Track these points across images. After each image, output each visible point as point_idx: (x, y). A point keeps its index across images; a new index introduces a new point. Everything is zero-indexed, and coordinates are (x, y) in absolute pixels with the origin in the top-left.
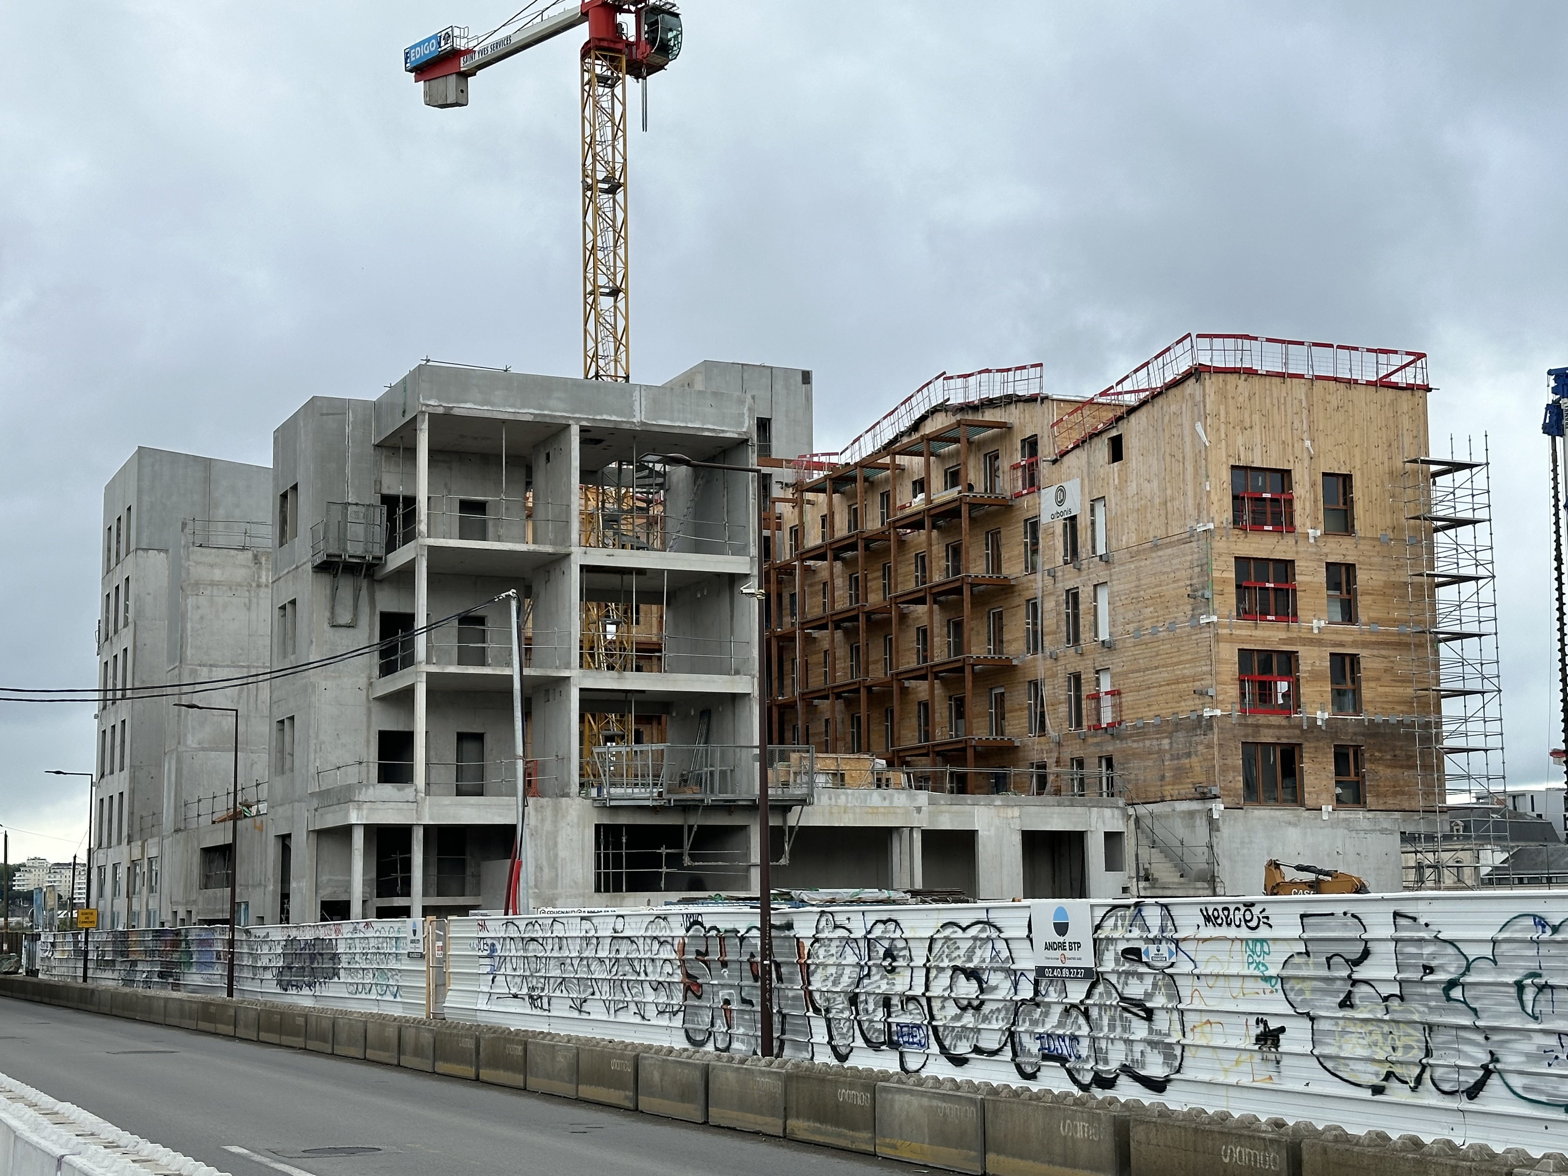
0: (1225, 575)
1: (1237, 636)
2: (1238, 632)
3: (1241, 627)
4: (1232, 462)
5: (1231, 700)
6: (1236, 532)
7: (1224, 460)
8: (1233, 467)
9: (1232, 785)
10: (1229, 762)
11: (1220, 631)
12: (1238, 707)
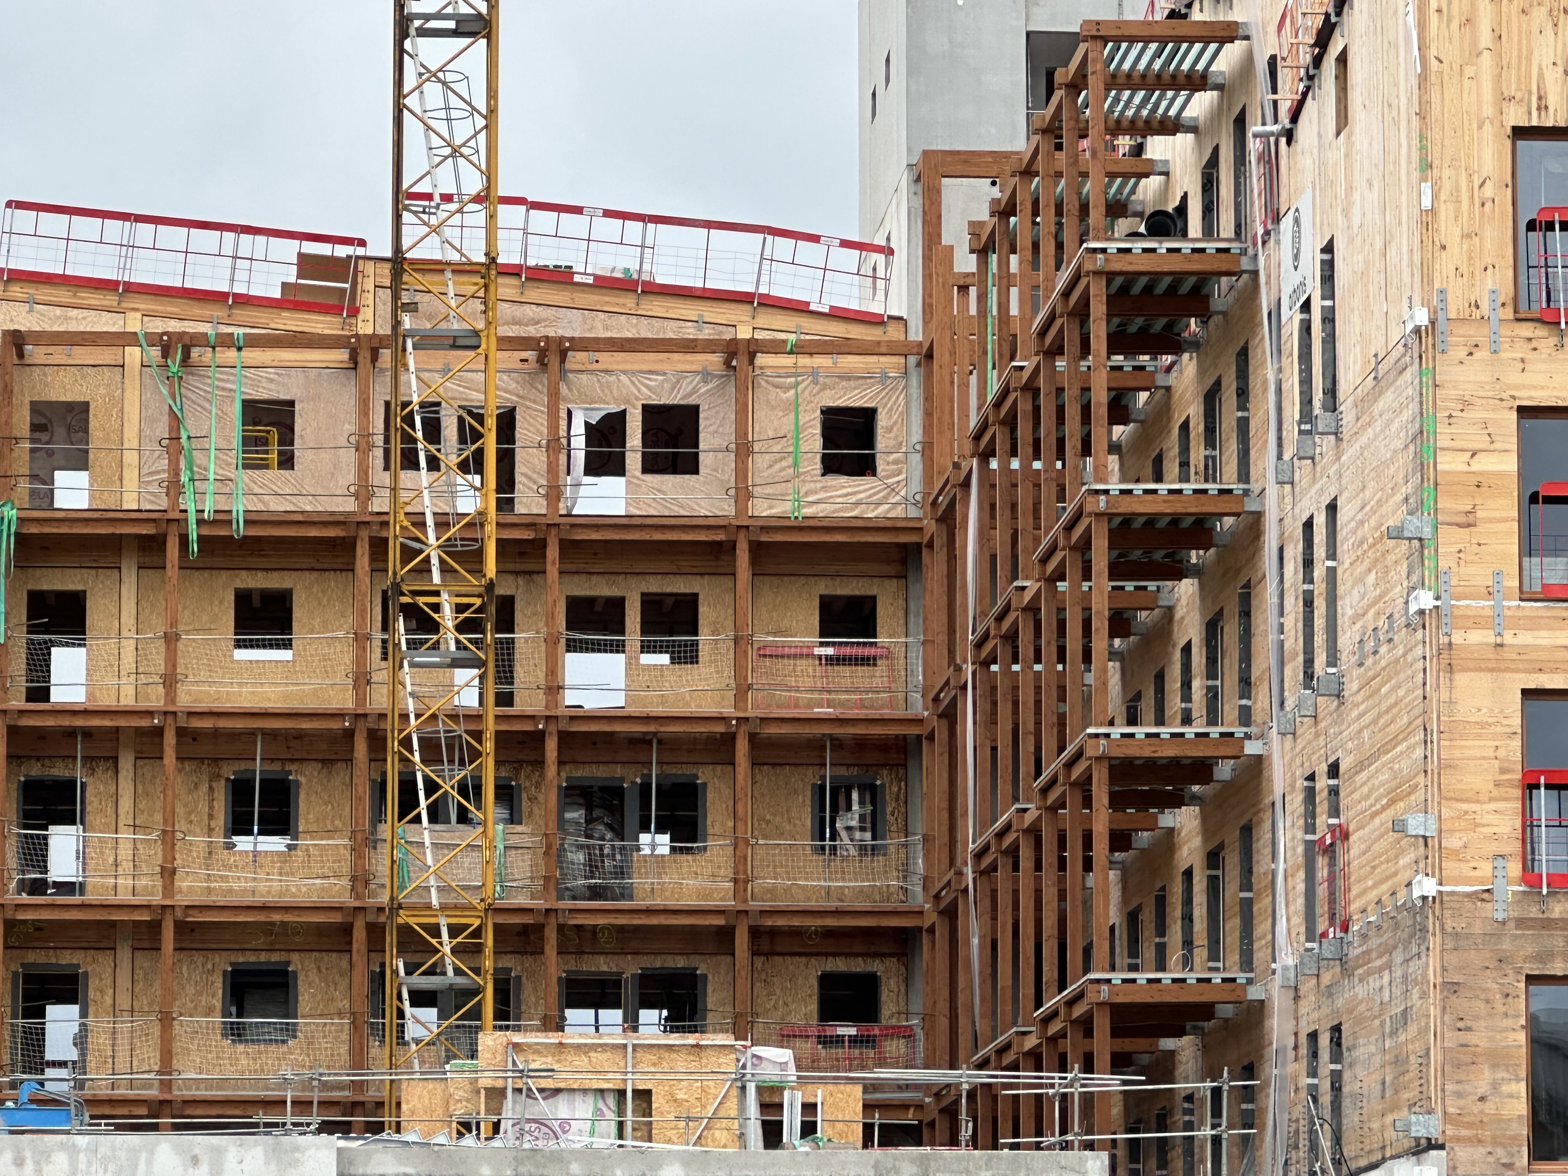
0: (1485, 464)
1: (1522, 650)
2: (1525, 638)
3: (1533, 624)
4: (1516, 117)
5: (1494, 848)
6: (1526, 330)
7: (1488, 110)
8: (1520, 133)
9: (1489, 1107)
10: (1479, 1039)
11: (1457, 638)
12: (1515, 868)
